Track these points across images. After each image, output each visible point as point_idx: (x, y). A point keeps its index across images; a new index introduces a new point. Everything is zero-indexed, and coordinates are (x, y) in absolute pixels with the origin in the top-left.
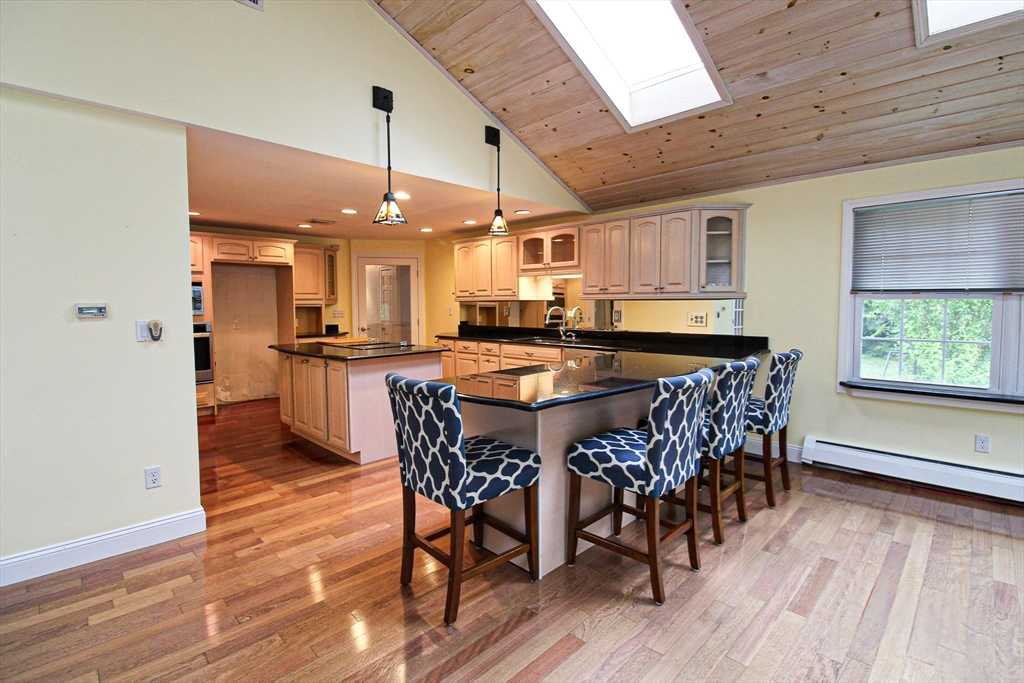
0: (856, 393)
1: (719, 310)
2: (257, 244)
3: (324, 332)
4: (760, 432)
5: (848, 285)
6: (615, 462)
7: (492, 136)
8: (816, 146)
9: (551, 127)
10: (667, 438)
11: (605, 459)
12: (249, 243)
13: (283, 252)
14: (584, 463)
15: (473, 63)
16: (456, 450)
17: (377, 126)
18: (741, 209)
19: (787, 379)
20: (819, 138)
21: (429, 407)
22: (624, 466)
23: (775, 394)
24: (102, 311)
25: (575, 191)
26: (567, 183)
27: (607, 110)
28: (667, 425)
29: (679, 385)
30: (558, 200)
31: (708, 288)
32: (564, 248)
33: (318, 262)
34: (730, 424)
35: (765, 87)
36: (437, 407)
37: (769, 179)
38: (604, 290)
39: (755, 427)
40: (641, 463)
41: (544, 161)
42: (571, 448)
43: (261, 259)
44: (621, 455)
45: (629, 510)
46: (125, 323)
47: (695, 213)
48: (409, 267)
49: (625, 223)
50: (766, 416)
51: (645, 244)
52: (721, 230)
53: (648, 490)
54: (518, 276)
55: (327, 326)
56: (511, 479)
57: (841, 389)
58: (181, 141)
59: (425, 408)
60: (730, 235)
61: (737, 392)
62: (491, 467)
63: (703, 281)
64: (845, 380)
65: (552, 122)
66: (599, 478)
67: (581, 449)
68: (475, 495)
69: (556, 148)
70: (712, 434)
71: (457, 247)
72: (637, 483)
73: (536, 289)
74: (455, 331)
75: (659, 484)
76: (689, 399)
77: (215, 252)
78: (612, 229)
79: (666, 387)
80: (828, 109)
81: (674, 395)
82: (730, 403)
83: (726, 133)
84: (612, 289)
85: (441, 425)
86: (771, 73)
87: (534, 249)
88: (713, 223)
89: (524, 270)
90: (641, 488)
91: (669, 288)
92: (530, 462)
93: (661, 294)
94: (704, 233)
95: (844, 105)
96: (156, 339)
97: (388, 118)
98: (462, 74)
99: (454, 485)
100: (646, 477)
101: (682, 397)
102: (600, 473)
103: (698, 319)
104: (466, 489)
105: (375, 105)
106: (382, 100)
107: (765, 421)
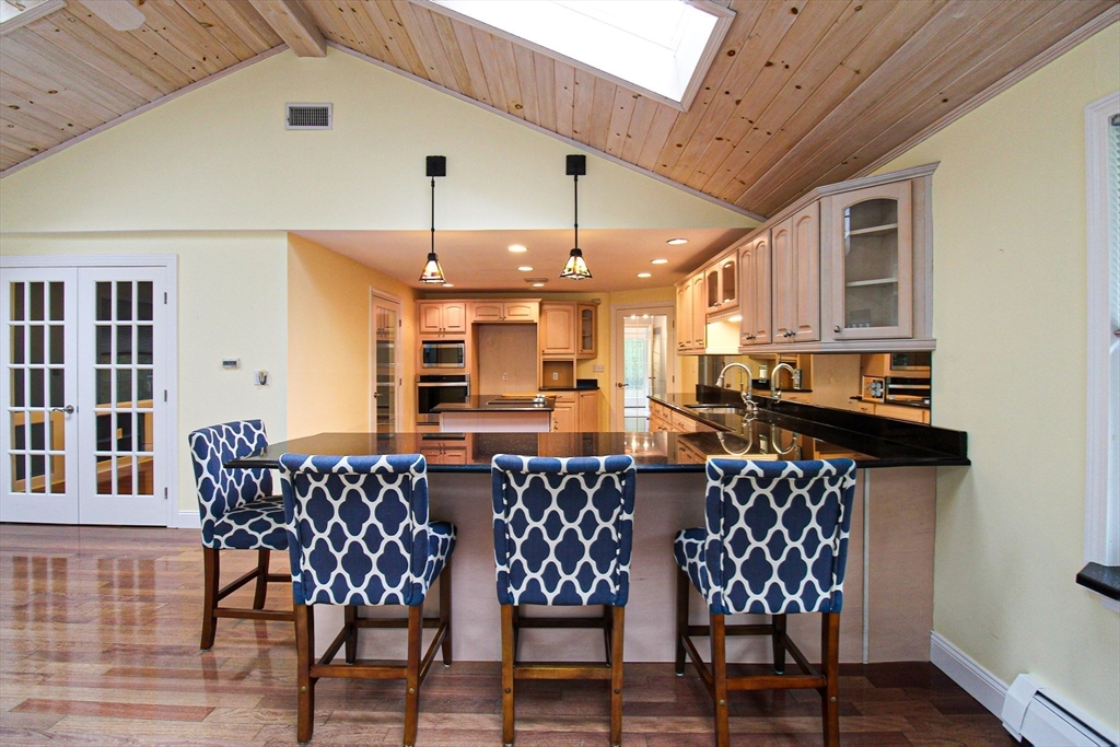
2: (507, 305)
3: (575, 386)
7: (576, 166)
9: (623, 135)
12: (500, 305)
13: (529, 310)
27: (638, 94)
31: (846, 335)
33: (569, 317)
41: (664, 176)
43: (509, 319)
47: (825, 203)
54: (706, 323)
55: (578, 381)
58: (282, 242)
71: (678, 290)
77: (474, 314)
78: (757, 247)
84: (758, 337)
89: (710, 315)
91: (800, 333)
94: (838, 235)
96: (263, 383)
97: (433, 183)
98: (520, 113)
105: (427, 174)
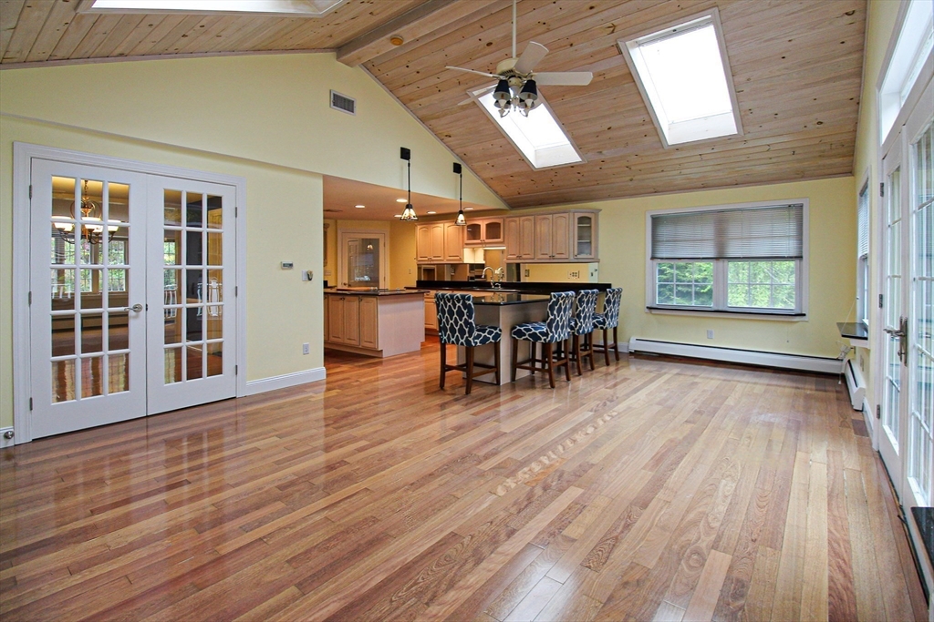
0: (654, 312)
1: (593, 271)
4: (602, 328)
5: (650, 256)
6: (533, 331)
7: (457, 168)
8: (630, 183)
9: (491, 164)
10: (555, 318)
11: (529, 330)
14: (520, 333)
15: (450, 133)
16: (471, 321)
17: (402, 168)
18: (597, 212)
19: (614, 301)
20: (631, 180)
21: (460, 304)
22: (537, 332)
23: (608, 309)
24: (291, 265)
25: (501, 197)
26: (496, 192)
27: (523, 159)
28: (555, 312)
29: (560, 296)
30: (492, 202)
31: (579, 256)
32: (494, 230)
34: (584, 320)
35: (603, 157)
36: (464, 304)
37: (610, 197)
38: (519, 257)
39: (600, 326)
40: (545, 330)
41: (485, 181)
42: (514, 328)
44: (536, 329)
45: (538, 361)
46: (299, 272)
47: (571, 214)
48: (378, 240)
49: (532, 218)
50: (604, 320)
51: (544, 228)
52: (586, 223)
53: (547, 340)
54: (463, 248)
56: (491, 337)
57: (647, 310)
58: (320, 182)
59: (458, 305)
60: (590, 227)
61: (587, 305)
62: (484, 331)
63: (576, 253)
64: (649, 306)
65: (491, 162)
66: (527, 339)
67: (518, 328)
68: (478, 341)
69: (492, 174)
70: (576, 324)
71: (419, 227)
72: (543, 338)
73: (472, 256)
74: (415, 285)
75: (553, 337)
76: (564, 302)
78: (524, 221)
79: (555, 296)
80: (633, 168)
81: (558, 300)
82: (584, 310)
83: (585, 174)
84: (524, 257)
85: (465, 312)
86: (604, 152)
87: (474, 231)
88: (581, 220)
89: (467, 244)
90: (545, 340)
91: (557, 256)
92: (497, 331)
93: (552, 260)
94: (576, 225)
95: (639, 167)
96: (310, 279)
97: (409, 164)
98: (443, 137)
99: (470, 336)
100: (547, 334)
101: (561, 302)
102: (527, 336)
103: (574, 274)
104: (475, 338)
105: (402, 157)
106: (405, 154)
107: (604, 323)
